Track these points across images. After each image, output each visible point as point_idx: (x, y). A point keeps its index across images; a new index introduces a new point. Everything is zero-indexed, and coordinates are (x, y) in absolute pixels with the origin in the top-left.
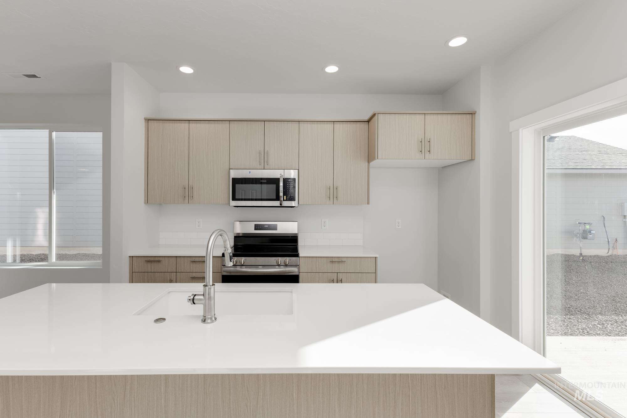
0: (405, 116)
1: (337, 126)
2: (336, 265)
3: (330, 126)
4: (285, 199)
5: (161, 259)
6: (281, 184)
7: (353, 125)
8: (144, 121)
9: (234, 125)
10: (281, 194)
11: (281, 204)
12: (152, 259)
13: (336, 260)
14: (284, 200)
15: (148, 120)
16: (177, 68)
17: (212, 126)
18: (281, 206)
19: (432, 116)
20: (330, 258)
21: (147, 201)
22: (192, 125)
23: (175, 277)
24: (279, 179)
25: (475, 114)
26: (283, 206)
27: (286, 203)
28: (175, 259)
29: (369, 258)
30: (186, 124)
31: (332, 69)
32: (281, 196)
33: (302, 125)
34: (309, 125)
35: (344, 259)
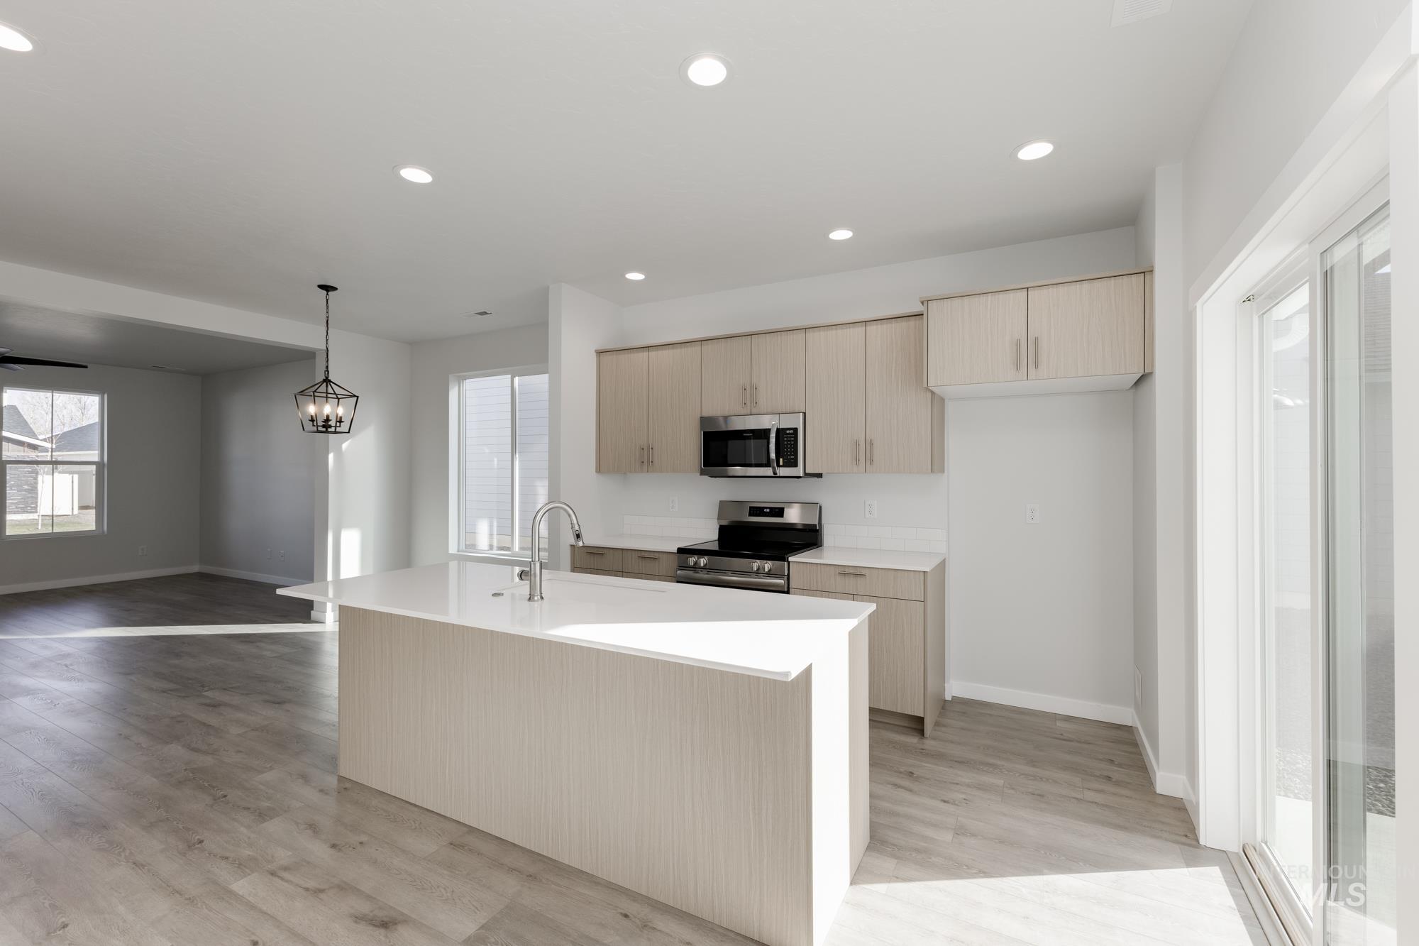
0: (983, 298)
1: (872, 329)
2: (851, 580)
3: (860, 330)
4: (781, 464)
5: (605, 551)
6: (773, 440)
7: (903, 324)
8: (595, 354)
9: (708, 347)
10: (773, 455)
11: (775, 473)
12: (595, 551)
13: (852, 571)
14: (778, 465)
15: (600, 353)
16: (623, 276)
17: (677, 352)
18: (775, 476)
19: (1045, 291)
20: (840, 568)
21: (599, 470)
22: (653, 354)
24: (770, 429)
25: (1152, 271)
26: (778, 475)
27: (783, 471)
28: (621, 552)
29: (912, 573)
30: (645, 353)
31: (841, 234)
32: (773, 460)
33: (811, 335)
34: (822, 334)
35: (864, 572)
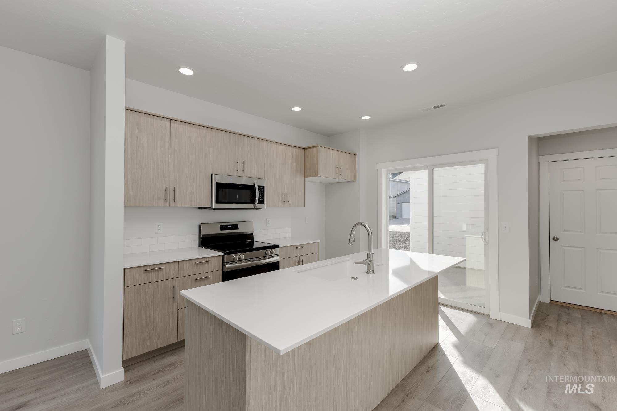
1: (288, 148)
2: (299, 251)
3: (284, 148)
6: (257, 190)
7: (297, 150)
9: (214, 132)
10: (257, 199)
11: (254, 207)
13: (299, 247)
14: (258, 203)
16: (177, 69)
17: (195, 129)
19: (341, 153)
20: (295, 246)
22: (174, 125)
23: (177, 283)
25: (356, 155)
27: (258, 206)
28: (176, 264)
29: (315, 243)
30: (167, 122)
31: (297, 109)
33: (267, 144)
35: (302, 246)
